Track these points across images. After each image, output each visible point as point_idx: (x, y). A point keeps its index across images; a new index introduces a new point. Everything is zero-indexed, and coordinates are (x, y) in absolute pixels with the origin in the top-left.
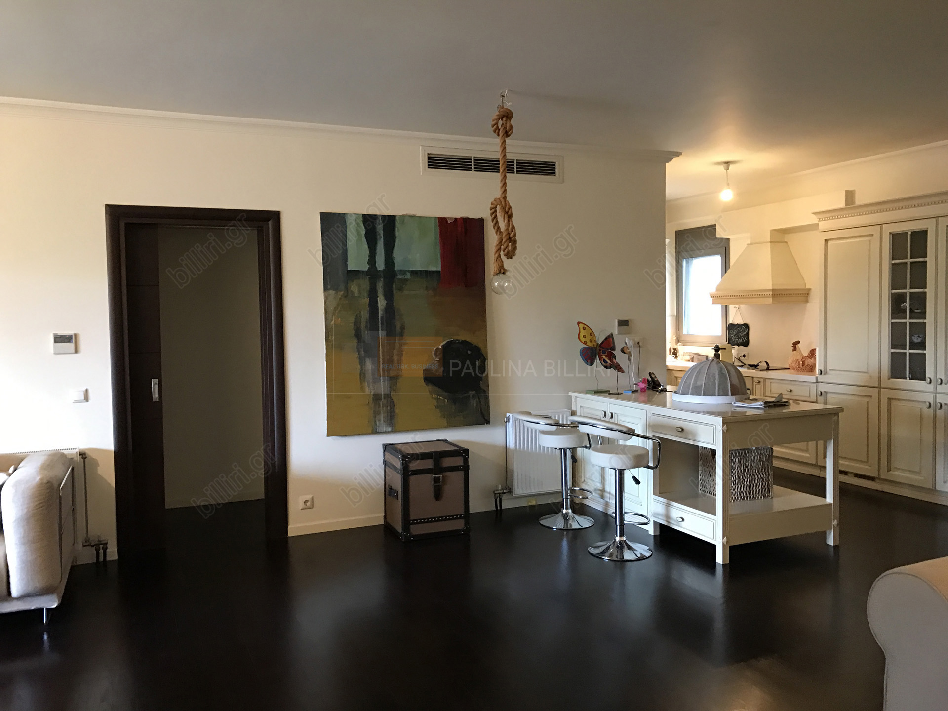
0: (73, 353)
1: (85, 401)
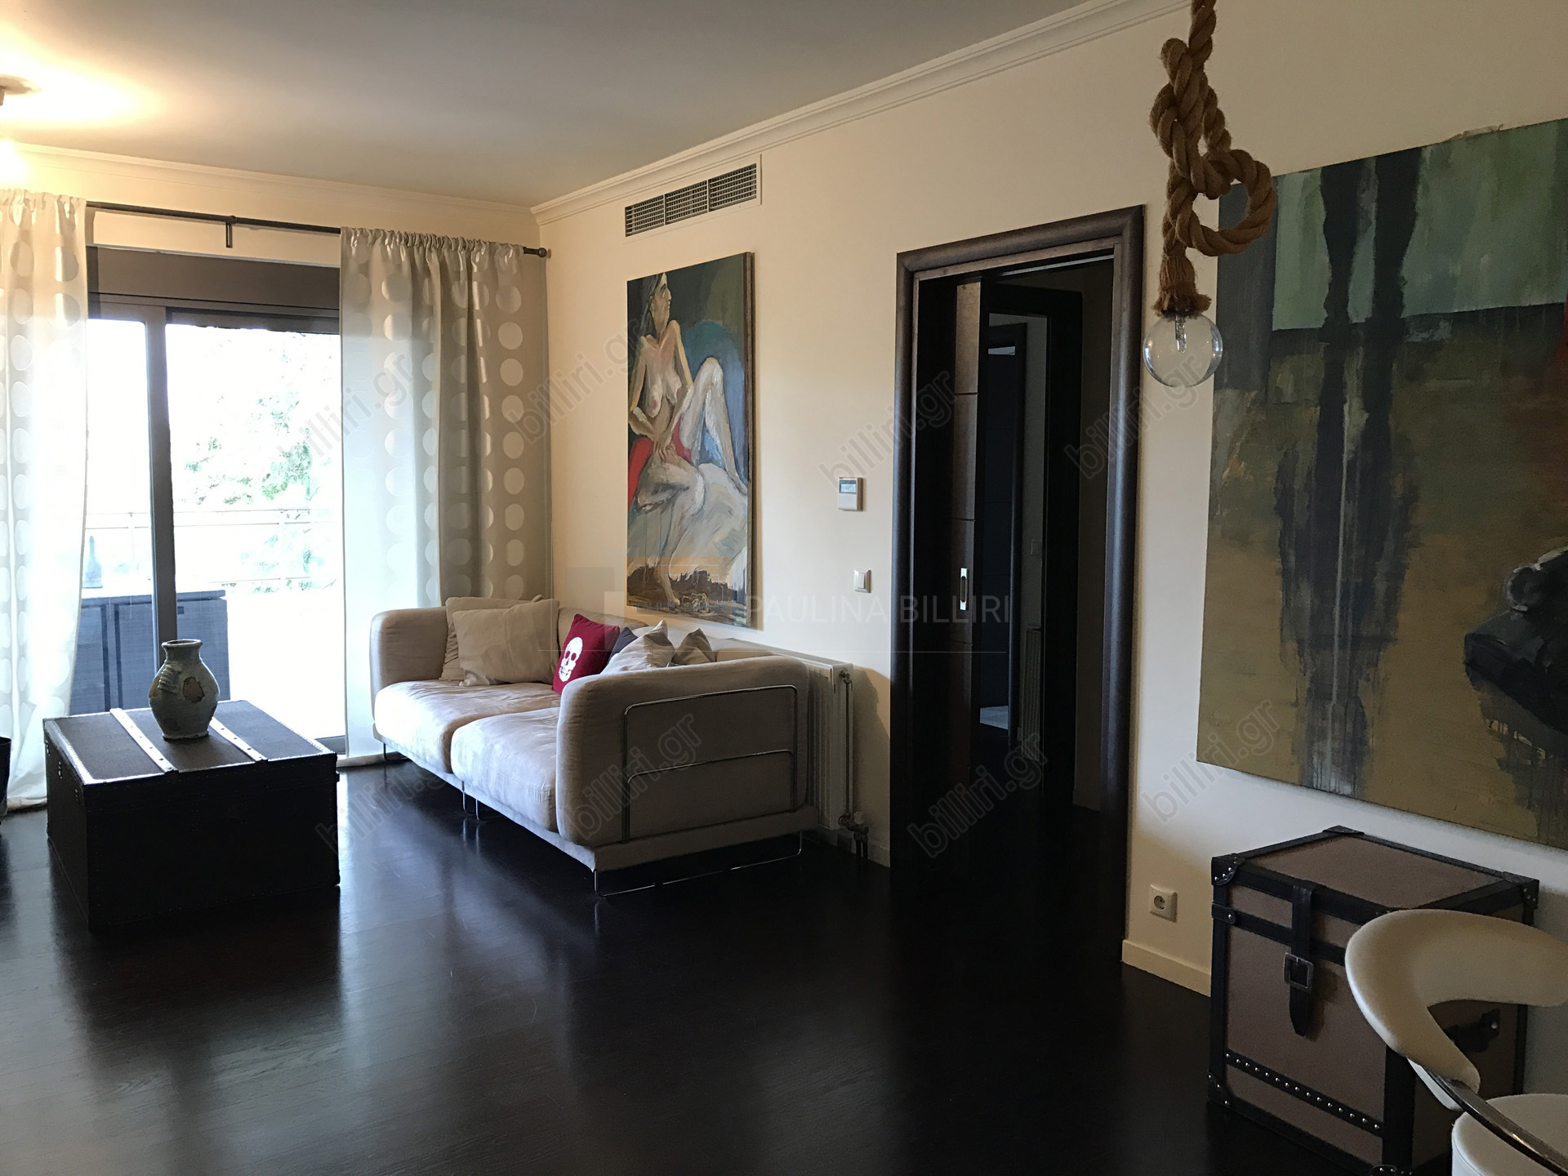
1: (865, 590)
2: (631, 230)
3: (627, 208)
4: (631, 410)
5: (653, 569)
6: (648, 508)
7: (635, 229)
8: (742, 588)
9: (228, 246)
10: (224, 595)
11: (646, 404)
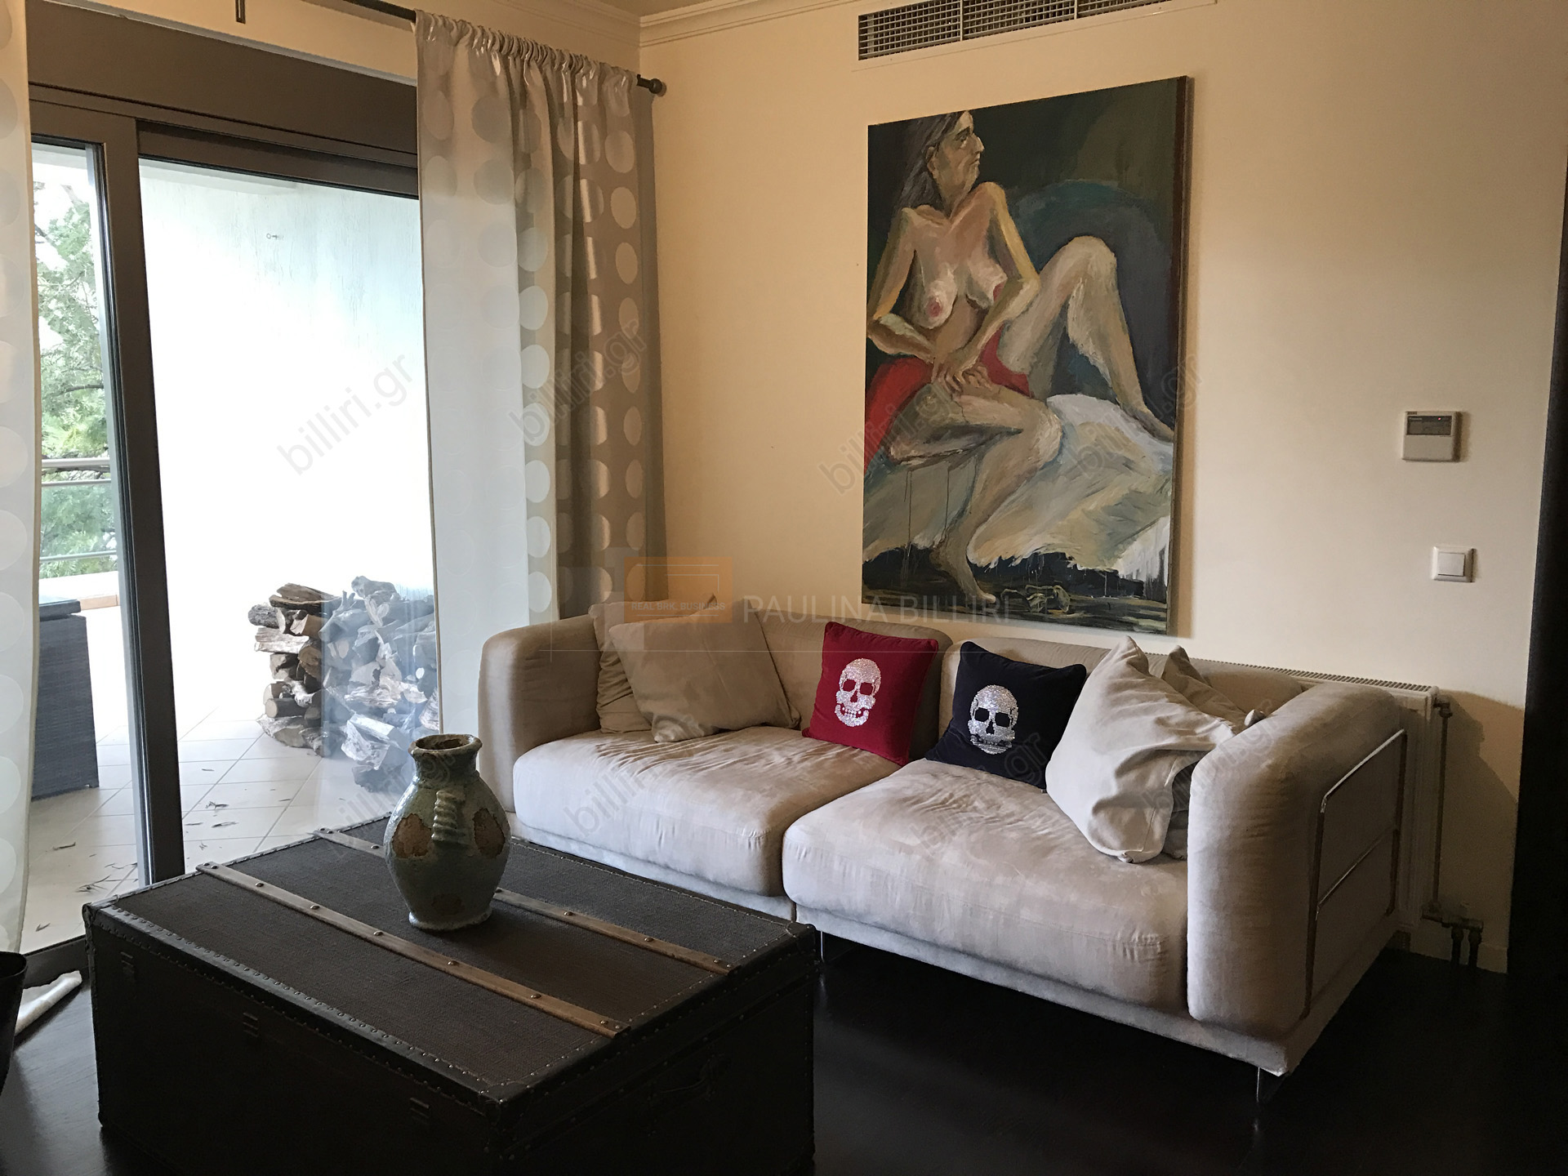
0: (1448, 461)
1: (1465, 578)
2: (866, 51)
3: (862, 18)
4: (875, 317)
5: (928, 551)
6: (915, 462)
7: (876, 49)
8: (1155, 575)
9: (238, 20)
10: (79, 610)
11: (915, 309)
